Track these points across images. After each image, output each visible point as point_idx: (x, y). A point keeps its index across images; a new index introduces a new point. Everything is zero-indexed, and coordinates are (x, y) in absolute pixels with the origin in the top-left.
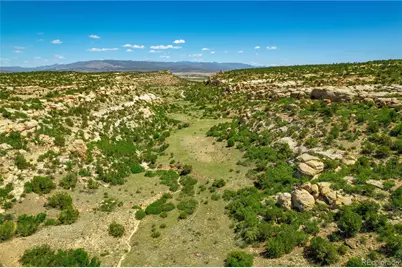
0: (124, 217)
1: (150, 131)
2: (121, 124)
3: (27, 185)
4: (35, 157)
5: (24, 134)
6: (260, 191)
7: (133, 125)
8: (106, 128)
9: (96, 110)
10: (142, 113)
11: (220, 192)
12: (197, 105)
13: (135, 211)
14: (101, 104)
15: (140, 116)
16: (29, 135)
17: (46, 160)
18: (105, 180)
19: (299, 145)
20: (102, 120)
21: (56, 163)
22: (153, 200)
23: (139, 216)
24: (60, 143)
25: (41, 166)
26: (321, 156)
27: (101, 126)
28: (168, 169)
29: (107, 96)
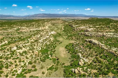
0: (45, 70)
1: (52, 45)
2: (46, 43)
3: (28, 63)
4: (29, 56)
5: (27, 51)
6: (71, 66)
7: (48, 43)
8: (42, 45)
9: (40, 40)
10: (50, 39)
11: (63, 66)
12: (66, 34)
13: (47, 69)
14: (41, 38)
16: (28, 51)
17: (31, 57)
18: (42, 61)
19: (82, 56)
20: (41, 43)
21: (33, 57)
22: (50, 66)
23: (47, 70)
24: (33, 52)
25: (30, 58)
26: (84, 61)
27: (41, 45)
28: (55, 58)
29: (42, 35)
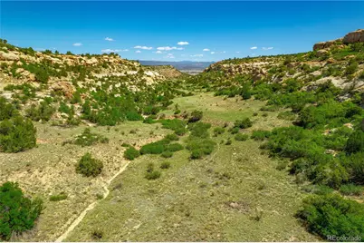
0: (106, 153)
2: (122, 86)
7: (135, 89)
9: (96, 72)
10: (144, 81)
12: (200, 85)
13: (124, 149)
14: (103, 69)
15: (142, 83)
16: (3, 66)
17: (17, 91)
18: (92, 121)
19: (348, 81)
20: (102, 80)
21: (31, 96)
24: (42, 80)
25: (7, 95)
27: (99, 84)
28: (172, 118)
29: (110, 63)
